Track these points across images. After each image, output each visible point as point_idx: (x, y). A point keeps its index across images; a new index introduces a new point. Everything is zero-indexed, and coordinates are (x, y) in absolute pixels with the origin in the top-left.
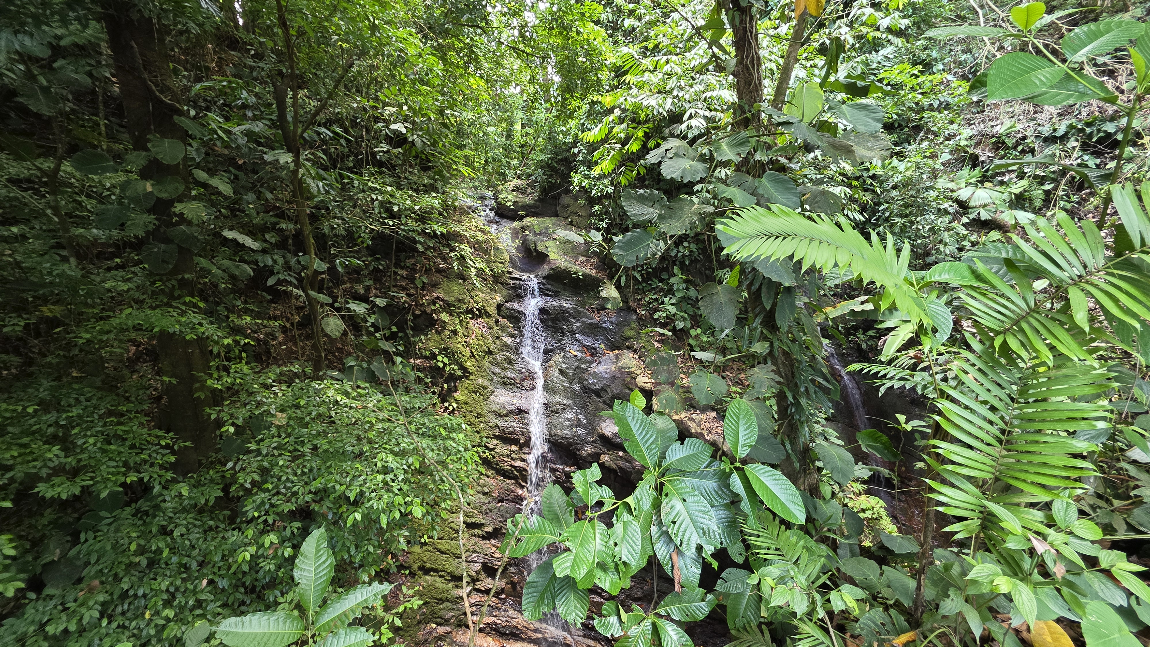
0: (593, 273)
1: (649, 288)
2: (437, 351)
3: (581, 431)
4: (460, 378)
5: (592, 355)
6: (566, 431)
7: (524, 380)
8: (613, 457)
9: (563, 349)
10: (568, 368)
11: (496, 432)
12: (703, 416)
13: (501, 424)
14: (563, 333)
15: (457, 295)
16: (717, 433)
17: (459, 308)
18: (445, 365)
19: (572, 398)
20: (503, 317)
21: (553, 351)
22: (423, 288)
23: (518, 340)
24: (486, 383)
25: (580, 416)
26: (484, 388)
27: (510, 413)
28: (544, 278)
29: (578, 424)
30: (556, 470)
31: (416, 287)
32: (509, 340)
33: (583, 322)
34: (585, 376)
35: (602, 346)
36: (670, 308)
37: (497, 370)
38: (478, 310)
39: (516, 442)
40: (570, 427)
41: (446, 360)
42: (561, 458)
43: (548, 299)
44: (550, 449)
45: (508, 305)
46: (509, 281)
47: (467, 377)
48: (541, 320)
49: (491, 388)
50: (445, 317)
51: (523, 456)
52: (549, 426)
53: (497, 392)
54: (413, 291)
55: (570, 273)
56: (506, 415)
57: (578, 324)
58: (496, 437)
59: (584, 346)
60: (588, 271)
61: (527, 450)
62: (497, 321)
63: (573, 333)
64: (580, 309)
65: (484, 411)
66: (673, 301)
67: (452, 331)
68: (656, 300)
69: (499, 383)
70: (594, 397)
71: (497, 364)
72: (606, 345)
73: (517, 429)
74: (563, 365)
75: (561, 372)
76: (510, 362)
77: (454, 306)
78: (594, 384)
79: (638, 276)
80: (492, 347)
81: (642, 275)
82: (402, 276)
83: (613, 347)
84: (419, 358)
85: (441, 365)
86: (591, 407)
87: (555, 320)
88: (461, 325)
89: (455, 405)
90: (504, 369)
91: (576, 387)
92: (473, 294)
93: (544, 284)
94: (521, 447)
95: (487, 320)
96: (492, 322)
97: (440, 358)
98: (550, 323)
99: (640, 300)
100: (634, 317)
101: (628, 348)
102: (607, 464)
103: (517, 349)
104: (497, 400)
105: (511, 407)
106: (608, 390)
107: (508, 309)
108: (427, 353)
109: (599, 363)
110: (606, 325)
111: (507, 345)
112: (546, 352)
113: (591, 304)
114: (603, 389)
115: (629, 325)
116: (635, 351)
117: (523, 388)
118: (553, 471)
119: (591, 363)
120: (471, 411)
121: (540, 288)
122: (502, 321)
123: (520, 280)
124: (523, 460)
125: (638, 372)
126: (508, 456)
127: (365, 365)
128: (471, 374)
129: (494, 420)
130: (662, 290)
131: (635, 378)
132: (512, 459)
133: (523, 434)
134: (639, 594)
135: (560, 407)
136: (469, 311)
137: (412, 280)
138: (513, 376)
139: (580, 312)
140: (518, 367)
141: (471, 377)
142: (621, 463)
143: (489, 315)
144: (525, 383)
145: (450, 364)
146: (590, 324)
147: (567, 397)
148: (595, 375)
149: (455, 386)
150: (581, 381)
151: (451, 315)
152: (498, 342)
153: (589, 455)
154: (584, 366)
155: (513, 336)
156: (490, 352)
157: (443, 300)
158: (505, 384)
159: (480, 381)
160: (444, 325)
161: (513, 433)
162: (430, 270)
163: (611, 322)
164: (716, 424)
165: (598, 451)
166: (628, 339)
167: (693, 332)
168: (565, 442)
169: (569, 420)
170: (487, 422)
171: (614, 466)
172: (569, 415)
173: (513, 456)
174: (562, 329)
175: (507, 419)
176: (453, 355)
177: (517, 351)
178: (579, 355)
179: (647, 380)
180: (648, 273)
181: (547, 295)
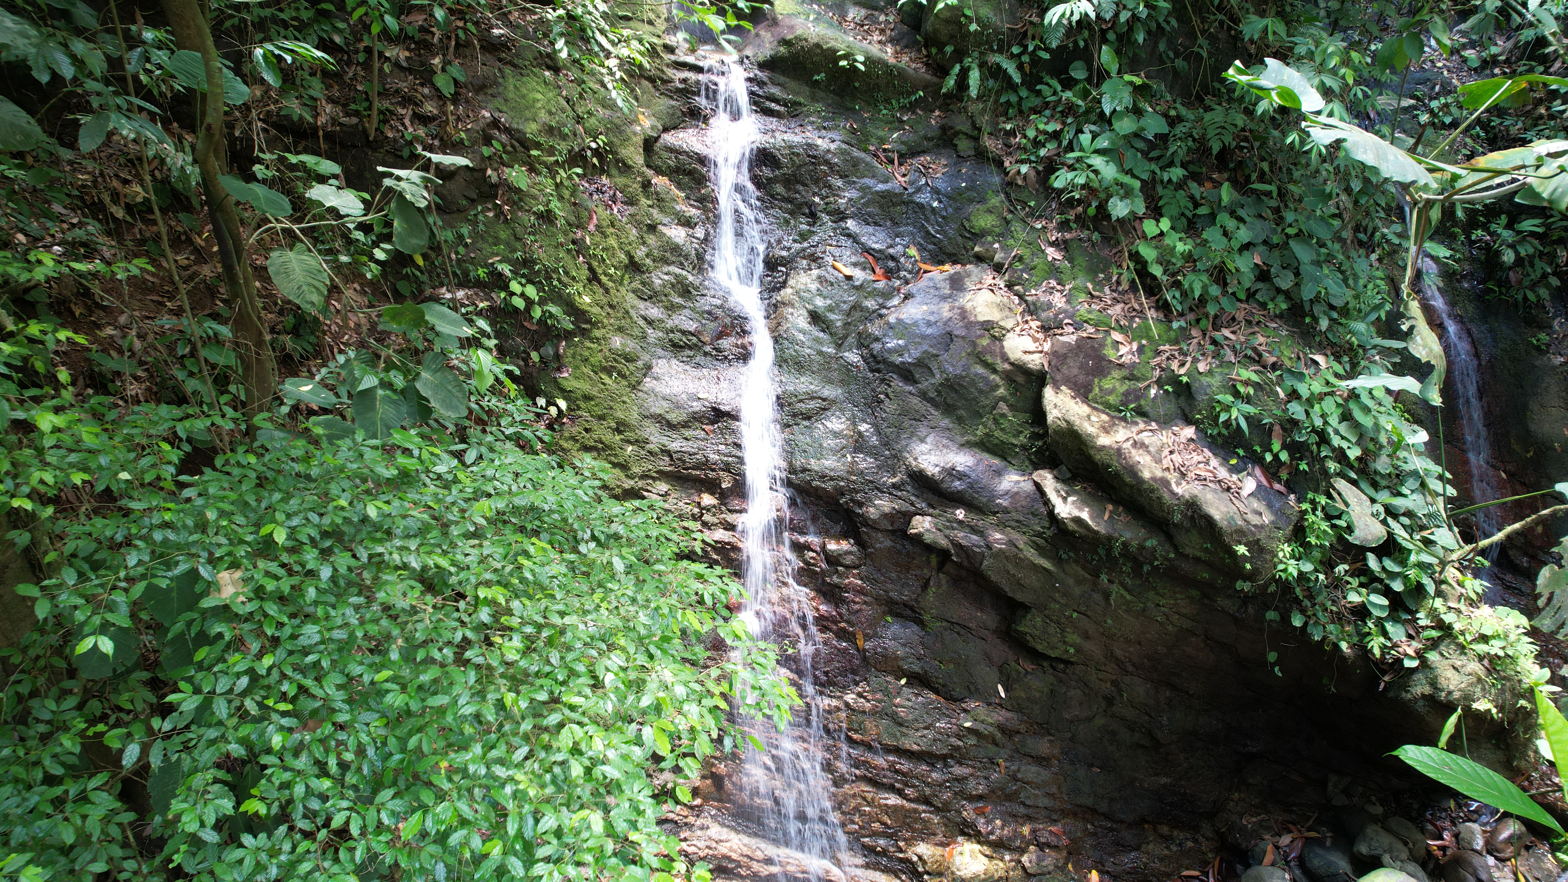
0: (888, 54)
1: (1035, 101)
2: (505, 269)
3: (865, 463)
4: (568, 335)
5: (889, 274)
6: (830, 463)
7: (720, 335)
8: (942, 521)
9: (814, 259)
10: (830, 309)
11: (664, 464)
12: (1165, 437)
13: (675, 446)
14: (813, 216)
15: (543, 116)
16: (1198, 478)
17: (551, 151)
18: (529, 302)
19: (843, 383)
20: (659, 172)
21: (788, 263)
22: (455, 99)
23: (700, 232)
24: (631, 346)
25: (863, 427)
26: (630, 359)
27: (696, 419)
28: (762, 66)
29: (859, 445)
30: (807, 547)
31: (439, 96)
32: (677, 234)
33: (864, 189)
34: (874, 329)
35: (913, 251)
36: (1097, 161)
37: (655, 312)
38: (596, 152)
39: (712, 486)
40: (839, 451)
41: (531, 291)
42: (814, 519)
43: (773, 122)
44: (792, 503)
45: (669, 138)
46: (670, 73)
47: (584, 333)
48: (757, 181)
49: (646, 357)
50: (517, 176)
51: (730, 518)
52: (790, 450)
53: (661, 366)
54: (430, 108)
55: (831, 56)
56: (685, 425)
57: (851, 194)
58: (663, 475)
59: (868, 251)
60: (875, 50)
61: (735, 503)
62: (646, 185)
63: (839, 216)
64: (856, 153)
65: (633, 417)
66: (1103, 143)
67: (540, 216)
68: (1056, 136)
69: (660, 342)
70: (898, 384)
71: (652, 297)
72: (921, 248)
73: (714, 457)
74: (820, 302)
75: (815, 317)
76: (685, 290)
77: (538, 146)
78: (899, 351)
79: (1010, 67)
80: (640, 253)
81: (1020, 67)
82: (397, 65)
83: (940, 256)
84: (461, 285)
85: (519, 303)
86: (890, 406)
87: (789, 182)
88: (561, 198)
89: (563, 404)
90: (672, 308)
91: (853, 357)
92: (580, 111)
93: (761, 84)
94: (723, 496)
95: (621, 181)
96: (635, 187)
97: (515, 286)
98: (779, 189)
99: (1012, 133)
100: (997, 180)
101: (979, 259)
102: (928, 538)
103: (700, 257)
104: (661, 388)
105: (697, 406)
106: (934, 366)
107: (671, 150)
108: (481, 272)
109: (907, 297)
110: (923, 198)
111: (676, 249)
112: (771, 264)
113: (882, 141)
114: (920, 363)
115: (982, 200)
116: (998, 268)
117: (720, 357)
118: (799, 548)
119: (887, 295)
120: (601, 418)
121: (752, 93)
122: (660, 182)
123: (699, 70)
124: (731, 527)
125: (1009, 324)
126: (694, 518)
127: (399, 381)
128: (594, 325)
129: (656, 437)
130: (1070, 109)
131: (1000, 339)
132: (705, 524)
133: (727, 468)
134: (981, 789)
135: (813, 405)
136: (576, 158)
137: (427, 76)
138: (692, 326)
139: (855, 163)
140: (704, 304)
141: (597, 333)
142: (961, 536)
143: (626, 168)
144: (726, 343)
145: (542, 302)
146: (884, 195)
147: (830, 382)
148: (901, 328)
149: (557, 356)
150: (864, 342)
151: (532, 170)
152: (651, 240)
153: (885, 516)
154: (870, 304)
155: (687, 223)
156: (634, 266)
157: (508, 131)
158: (676, 347)
159: (617, 342)
160: (516, 196)
161: (705, 465)
162: (468, 44)
163: (936, 191)
164: (1196, 458)
165: (906, 507)
166: (977, 236)
167: (1150, 227)
168: (829, 486)
169: (836, 435)
170: (640, 443)
171: (943, 542)
172: (836, 423)
173: (707, 517)
174: (810, 205)
175: (688, 433)
176: (549, 278)
177: (700, 263)
178: (859, 275)
179: (1032, 346)
180: (1035, 61)
181: (767, 112)
